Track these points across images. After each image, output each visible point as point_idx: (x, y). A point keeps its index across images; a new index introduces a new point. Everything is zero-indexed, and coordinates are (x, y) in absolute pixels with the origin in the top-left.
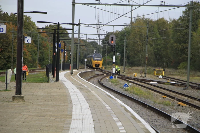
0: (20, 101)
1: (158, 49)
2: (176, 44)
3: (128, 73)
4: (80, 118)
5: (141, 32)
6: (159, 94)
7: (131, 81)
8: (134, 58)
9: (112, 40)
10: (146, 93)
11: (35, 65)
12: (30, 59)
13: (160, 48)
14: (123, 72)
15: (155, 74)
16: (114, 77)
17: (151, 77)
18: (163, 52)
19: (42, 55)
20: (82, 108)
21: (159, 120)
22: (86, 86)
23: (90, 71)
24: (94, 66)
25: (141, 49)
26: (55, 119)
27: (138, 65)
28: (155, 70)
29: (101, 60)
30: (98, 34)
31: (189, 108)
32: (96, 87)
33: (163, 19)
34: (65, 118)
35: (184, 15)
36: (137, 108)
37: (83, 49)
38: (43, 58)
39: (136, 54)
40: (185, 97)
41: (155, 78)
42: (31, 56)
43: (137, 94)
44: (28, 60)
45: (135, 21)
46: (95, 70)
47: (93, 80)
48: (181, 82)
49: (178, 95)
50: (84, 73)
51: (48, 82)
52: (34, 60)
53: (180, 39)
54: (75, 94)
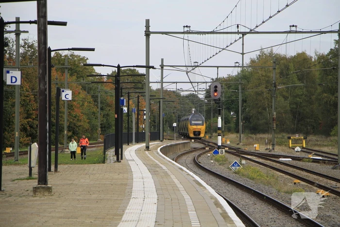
0: (46, 194)
1: (296, 104)
2: (326, 95)
3: (246, 145)
4: (135, 219)
5: (268, 77)
6: (289, 177)
7: (249, 157)
8: (258, 119)
9: (216, 91)
10: (267, 177)
11: (95, 135)
12: (87, 126)
13: (301, 102)
14: (238, 142)
15: (291, 145)
16: (220, 152)
17: (283, 150)
18: (305, 108)
19: (107, 120)
20: (145, 203)
21: (279, 219)
22: (164, 168)
23: (182, 143)
24: (192, 135)
25: (268, 104)
26: (92, 221)
27: (265, 131)
28: (289, 138)
29: (203, 125)
30: (191, 82)
31: (334, 199)
32: (181, 169)
33: (303, 54)
34: (110, 220)
35: (337, 47)
36: (247, 201)
37: (175, 107)
38: (109, 124)
39: (261, 113)
40: (332, 182)
41: (288, 152)
42: (88, 121)
43: (253, 179)
44: (83, 128)
45: (258, 59)
46: (193, 141)
47: (185, 158)
48: (332, 156)
49: (321, 179)
50: (171, 146)
51: (104, 162)
52: (93, 129)
53: (332, 87)
54: (142, 180)
